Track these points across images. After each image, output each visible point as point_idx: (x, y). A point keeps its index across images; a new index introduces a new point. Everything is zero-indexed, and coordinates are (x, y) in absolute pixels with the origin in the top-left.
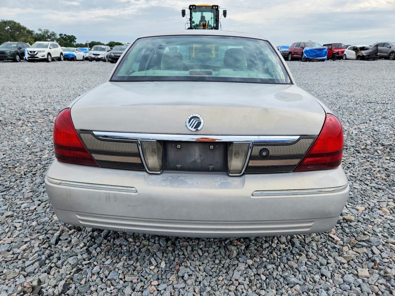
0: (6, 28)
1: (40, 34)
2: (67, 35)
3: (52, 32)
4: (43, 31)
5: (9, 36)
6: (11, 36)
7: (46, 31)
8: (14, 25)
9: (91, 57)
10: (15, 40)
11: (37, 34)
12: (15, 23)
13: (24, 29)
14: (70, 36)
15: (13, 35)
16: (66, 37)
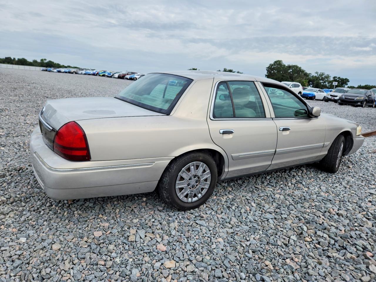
0: (289, 71)
1: (316, 76)
2: (341, 78)
3: (327, 75)
4: (319, 74)
5: (289, 77)
6: (290, 77)
7: (321, 74)
8: (296, 68)
9: (327, 98)
10: (293, 81)
11: (313, 76)
12: (297, 67)
13: (303, 71)
14: (343, 79)
15: (292, 77)
16: (339, 80)
